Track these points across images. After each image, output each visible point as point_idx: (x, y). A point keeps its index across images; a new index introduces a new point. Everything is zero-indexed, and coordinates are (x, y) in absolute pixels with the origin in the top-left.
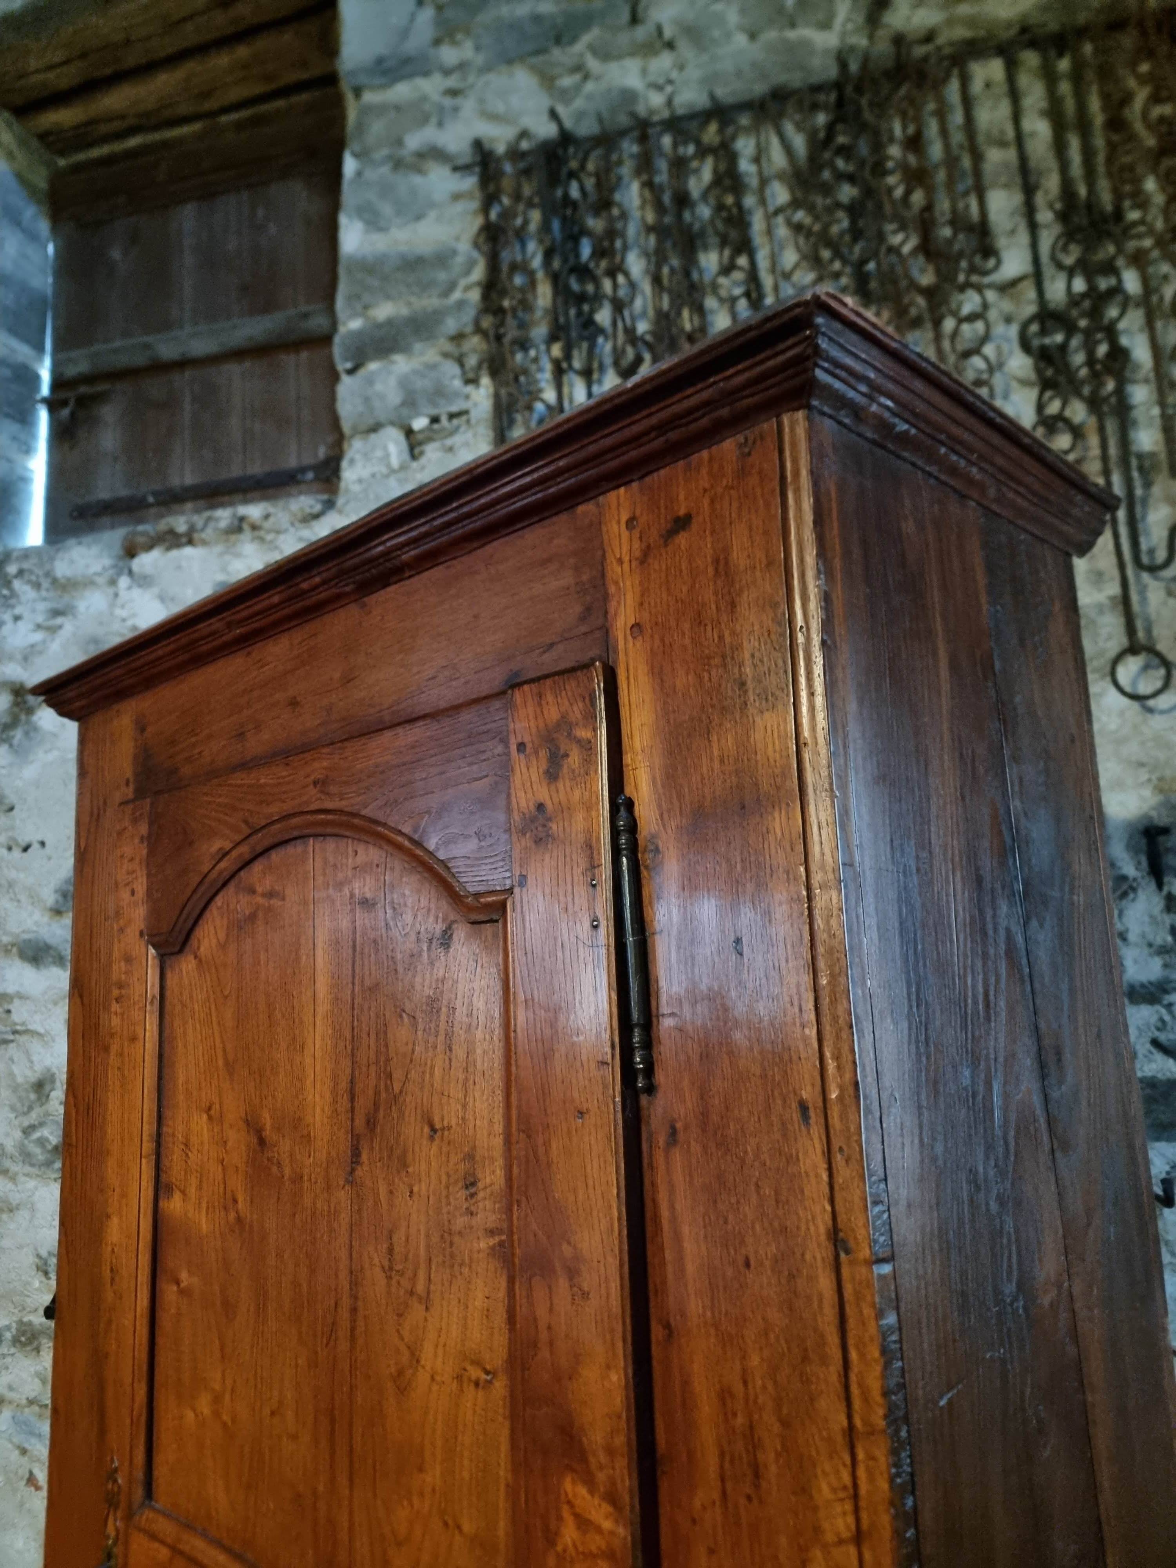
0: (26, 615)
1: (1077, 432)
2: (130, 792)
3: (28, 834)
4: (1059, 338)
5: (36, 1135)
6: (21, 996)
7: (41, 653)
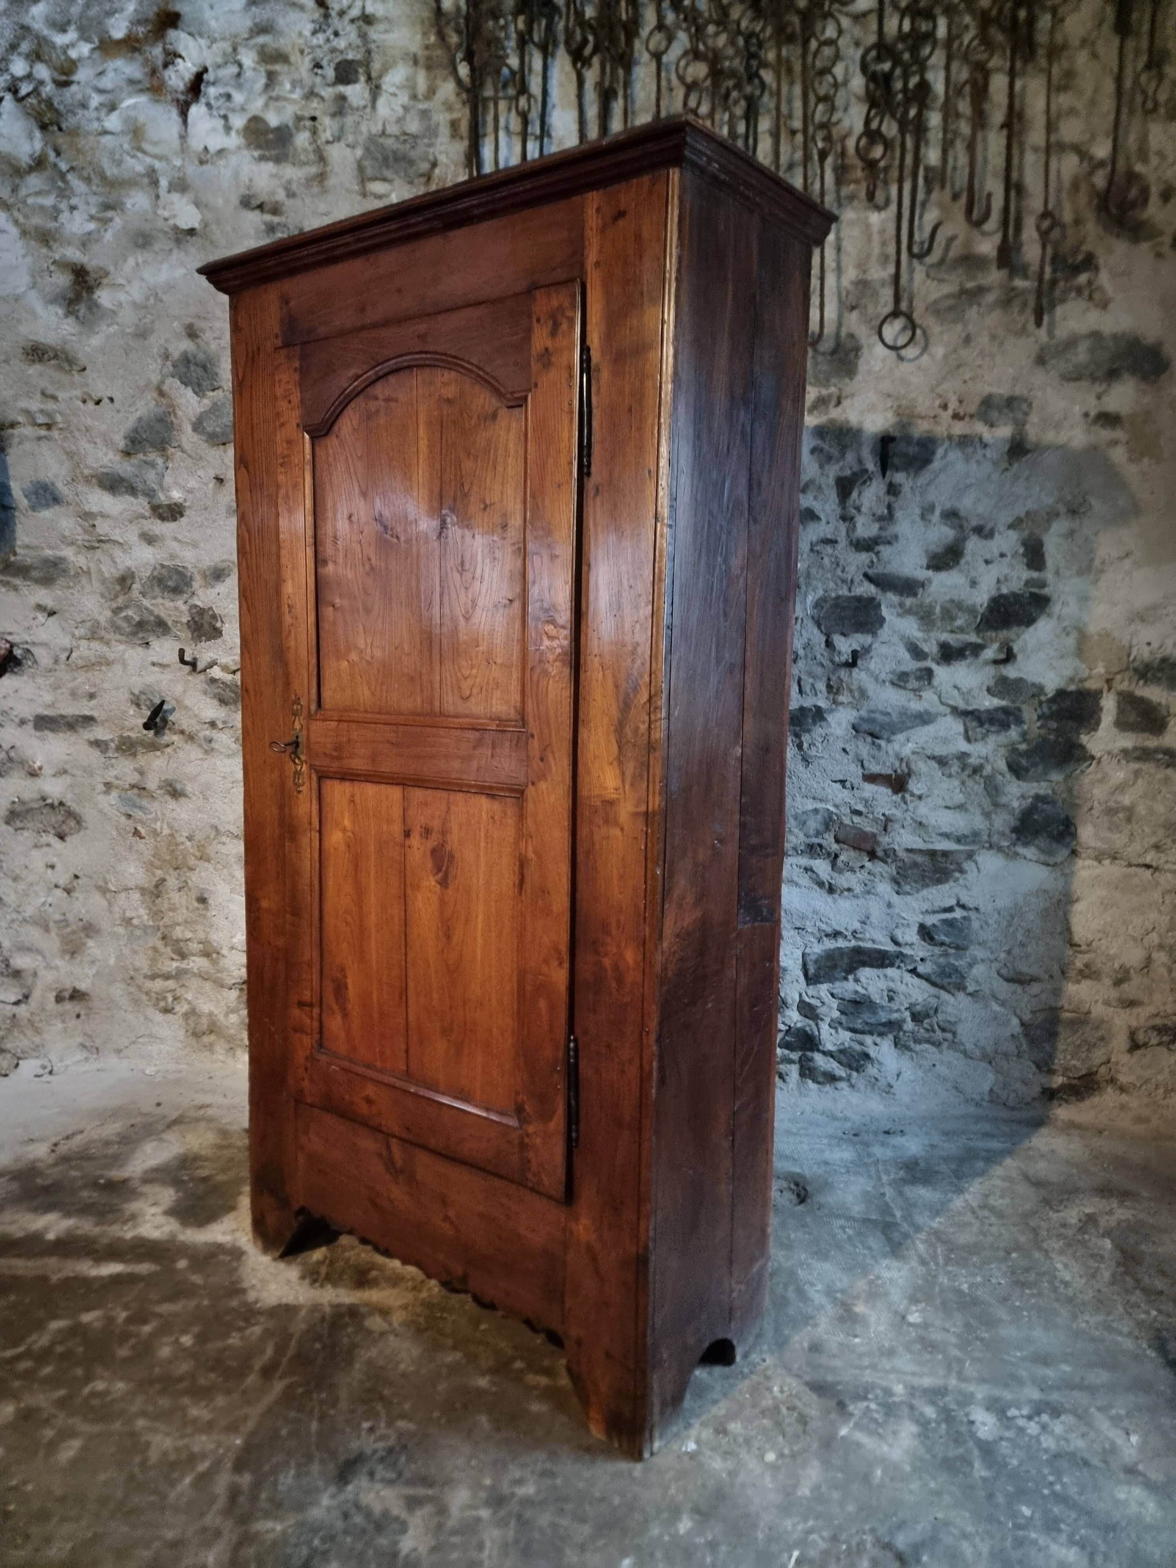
0: (82, 206)
1: (888, 145)
2: (279, 342)
3: (100, 389)
4: (887, 66)
5: (123, 614)
6: (103, 516)
7: (97, 241)
